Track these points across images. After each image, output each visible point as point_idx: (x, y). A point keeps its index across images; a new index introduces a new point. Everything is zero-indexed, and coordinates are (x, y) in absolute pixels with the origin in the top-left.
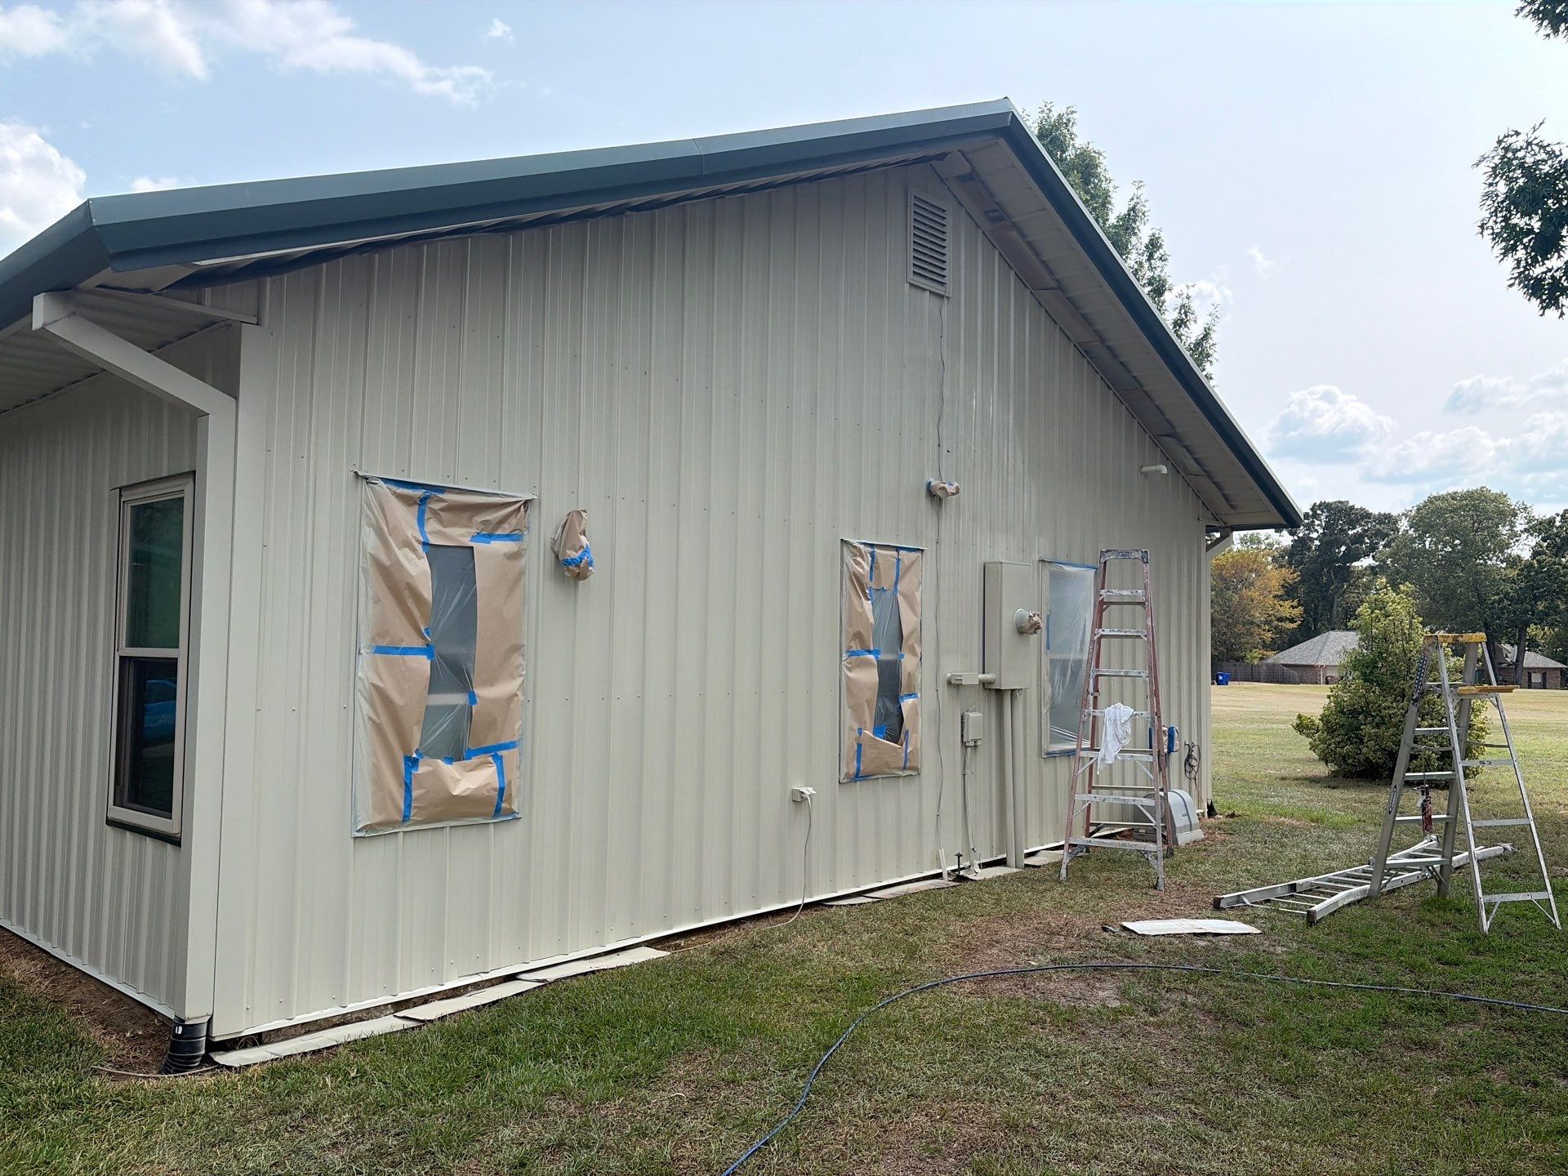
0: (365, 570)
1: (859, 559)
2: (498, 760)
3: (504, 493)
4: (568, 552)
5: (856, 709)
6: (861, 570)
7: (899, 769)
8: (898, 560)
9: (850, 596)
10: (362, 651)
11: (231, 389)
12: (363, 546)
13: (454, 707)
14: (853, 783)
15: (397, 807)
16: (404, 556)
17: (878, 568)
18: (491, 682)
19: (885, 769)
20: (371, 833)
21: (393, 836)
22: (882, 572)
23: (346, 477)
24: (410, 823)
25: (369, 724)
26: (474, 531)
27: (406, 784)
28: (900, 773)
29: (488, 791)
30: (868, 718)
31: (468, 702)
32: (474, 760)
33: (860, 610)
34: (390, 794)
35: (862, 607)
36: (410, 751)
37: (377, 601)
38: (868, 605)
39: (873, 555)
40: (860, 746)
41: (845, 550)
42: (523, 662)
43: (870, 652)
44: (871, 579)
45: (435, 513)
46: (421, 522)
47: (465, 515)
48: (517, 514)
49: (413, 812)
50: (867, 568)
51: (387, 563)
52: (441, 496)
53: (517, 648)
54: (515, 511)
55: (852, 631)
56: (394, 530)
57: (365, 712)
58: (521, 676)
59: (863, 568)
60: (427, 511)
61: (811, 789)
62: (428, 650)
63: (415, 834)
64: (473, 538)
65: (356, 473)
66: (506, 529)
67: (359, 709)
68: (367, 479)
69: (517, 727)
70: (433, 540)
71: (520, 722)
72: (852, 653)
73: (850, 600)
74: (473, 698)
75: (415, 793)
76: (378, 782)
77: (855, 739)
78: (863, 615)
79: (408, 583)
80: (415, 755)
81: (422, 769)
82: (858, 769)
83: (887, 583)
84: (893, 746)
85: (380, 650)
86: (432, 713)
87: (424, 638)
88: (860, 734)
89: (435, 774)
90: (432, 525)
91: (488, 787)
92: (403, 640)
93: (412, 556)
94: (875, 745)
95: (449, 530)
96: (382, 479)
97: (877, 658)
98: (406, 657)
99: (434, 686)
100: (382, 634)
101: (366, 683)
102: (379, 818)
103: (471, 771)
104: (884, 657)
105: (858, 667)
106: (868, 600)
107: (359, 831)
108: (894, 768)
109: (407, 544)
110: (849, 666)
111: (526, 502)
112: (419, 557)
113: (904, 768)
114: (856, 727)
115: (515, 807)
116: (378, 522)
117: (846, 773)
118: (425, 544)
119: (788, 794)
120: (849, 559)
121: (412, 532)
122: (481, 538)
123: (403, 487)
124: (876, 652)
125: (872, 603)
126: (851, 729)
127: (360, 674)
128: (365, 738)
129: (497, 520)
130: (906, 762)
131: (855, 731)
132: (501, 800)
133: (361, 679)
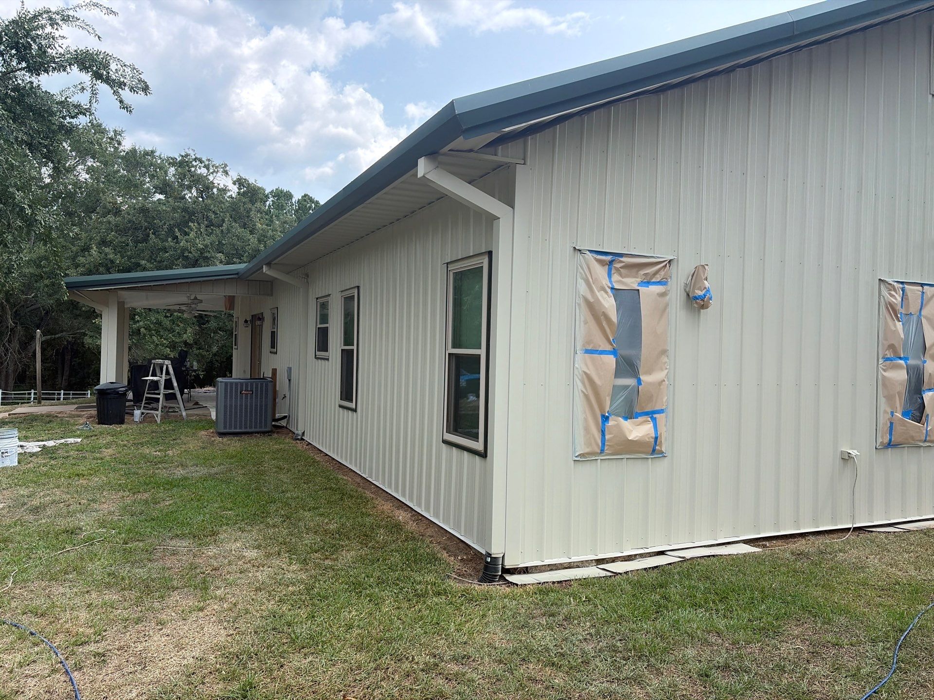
0: (579, 305)
1: (893, 293)
2: (654, 420)
3: (658, 256)
4: (696, 291)
5: (890, 398)
6: (894, 300)
7: (920, 441)
8: (923, 293)
9: (886, 318)
10: (578, 352)
11: (510, 202)
12: (578, 291)
13: (628, 386)
14: (886, 450)
15: (597, 445)
16: (600, 295)
17: (907, 299)
18: (649, 372)
19: (911, 441)
20: (583, 458)
21: (595, 461)
22: (910, 301)
23: (569, 250)
24: (605, 454)
25: (582, 395)
26: (639, 280)
27: (602, 431)
28: (922, 444)
29: (649, 438)
30: (899, 405)
31: (637, 384)
32: (640, 419)
33: (893, 328)
34: (593, 435)
35: (895, 325)
36: (605, 412)
37: (586, 323)
38: (899, 325)
39: (903, 290)
40: (891, 423)
41: (882, 286)
42: (667, 361)
43: (900, 358)
44: (902, 307)
45: (617, 269)
46: (610, 275)
47: (634, 270)
48: (665, 269)
49: (606, 448)
50: (900, 299)
51: (592, 300)
52: (621, 259)
53: (664, 352)
54: (663, 267)
55: (887, 343)
56: (596, 281)
57: (580, 388)
58: (666, 369)
59: (896, 299)
60: (613, 268)
61: (855, 451)
62: (614, 352)
63: (607, 461)
64: (639, 285)
65: (575, 248)
66: (658, 278)
67: (576, 387)
68: (580, 251)
69: (664, 400)
70: (616, 286)
71: (666, 397)
72: (887, 359)
73: (886, 323)
74: (639, 381)
75: (607, 437)
76: (587, 429)
77: (889, 419)
78: (896, 332)
79: (603, 312)
80: (607, 414)
81: (611, 423)
82: (890, 440)
83: (914, 308)
84: (917, 425)
85: (587, 351)
86: (616, 390)
87: (612, 345)
88: (892, 416)
89: (618, 426)
90: (616, 277)
91: (648, 436)
92: (600, 346)
93: (605, 296)
94: (904, 424)
95: (625, 280)
96: (589, 250)
97: (906, 363)
98: (602, 356)
99: (618, 373)
100: (588, 342)
101: (580, 372)
102: (587, 450)
103: (638, 425)
104: (911, 362)
105: (891, 369)
106: (900, 321)
107: (576, 457)
108: (917, 441)
109: (603, 289)
110: (884, 368)
111: (670, 261)
112: (609, 297)
113: (925, 441)
114: (889, 410)
115: (663, 449)
116: (586, 275)
117: (881, 442)
118: (612, 289)
119: (839, 454)
120: (885, 292)
121: (605, 282)
122: (644, 284)
123: (600, 255)
124: (905, 359)
125: (903, 324)
126: (885, 412)
127: (576, 365)
128: (580, 404)
129: (653, 273)
130: (926, 437)
131: (888, 413)
132: (656, 444)
133: (577, 368)
